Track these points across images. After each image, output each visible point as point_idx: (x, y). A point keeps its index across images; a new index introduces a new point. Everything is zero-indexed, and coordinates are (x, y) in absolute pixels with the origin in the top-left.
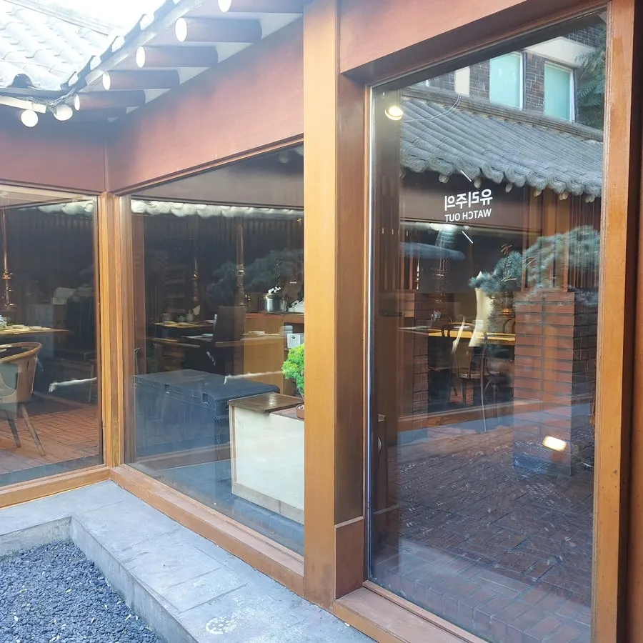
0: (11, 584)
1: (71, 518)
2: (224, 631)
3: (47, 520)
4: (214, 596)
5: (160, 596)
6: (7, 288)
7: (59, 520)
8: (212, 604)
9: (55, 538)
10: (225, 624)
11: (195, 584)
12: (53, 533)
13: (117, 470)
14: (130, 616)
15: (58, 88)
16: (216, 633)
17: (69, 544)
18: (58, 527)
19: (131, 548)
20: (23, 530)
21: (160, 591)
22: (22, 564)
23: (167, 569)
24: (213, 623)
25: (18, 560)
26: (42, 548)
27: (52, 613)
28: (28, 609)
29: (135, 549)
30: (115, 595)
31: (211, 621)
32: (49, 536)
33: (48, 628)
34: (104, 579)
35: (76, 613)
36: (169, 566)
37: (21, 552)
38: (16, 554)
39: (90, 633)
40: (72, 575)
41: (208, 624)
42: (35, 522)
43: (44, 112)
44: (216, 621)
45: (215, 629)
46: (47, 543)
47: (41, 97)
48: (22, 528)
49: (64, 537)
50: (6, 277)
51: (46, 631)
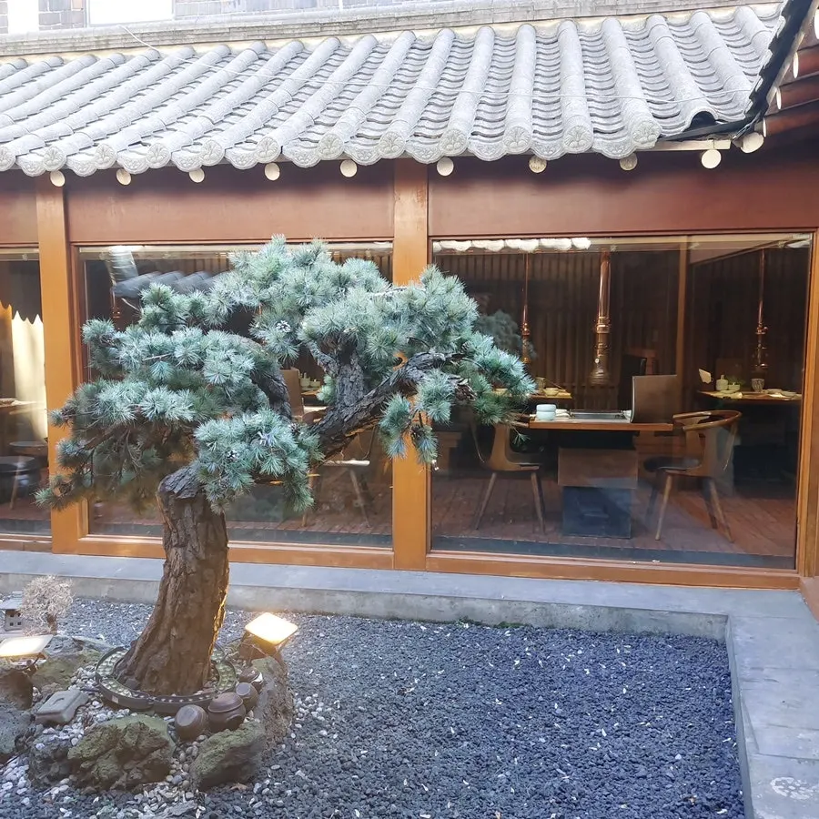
0: (641, 660)
1: (727, 617)
2: (789, 794)
3: (699, 611)
4: (813, 758)
5: (751, 728)
6: (759, 345)
7: (714, 615)
8: (802, 763)
9: (707, 634)
10: (797, 789)
11: (801, 735)
12: (705, 628)
13: (806, 581)
14: (729, 739)
15: (742, 117)
16: (779, 792)
17: (721, 645)
18: (710, 622)
19: (762, 669)
20: (672, 612)
21: (756, 723)
22: (663, 646)
23: (786, 707)
24: (784, 781)
25: (662, 642)
26: (690, 638)
27: (657, 700)
28: (640, 688)
29: (766, 672)
30: (728, 712)
31: (783, 778)
32: (702, 629)
33: (643, 712)
34: (730, 693)
35: (678, 711)
36: (789, 705)
37: (667, 634)
38: (662, 635)
39: (678, 735)
40: (701, 675)
41: (778, 779)
42: (688, 609)
43: (728, 147)
44: (790, 780)
45: (782, 787)
46: (697, 635)
47: (724, 131)
48: (671, 609)
49: (717, 636)
50: (759, 332)
51: (641, 714)
